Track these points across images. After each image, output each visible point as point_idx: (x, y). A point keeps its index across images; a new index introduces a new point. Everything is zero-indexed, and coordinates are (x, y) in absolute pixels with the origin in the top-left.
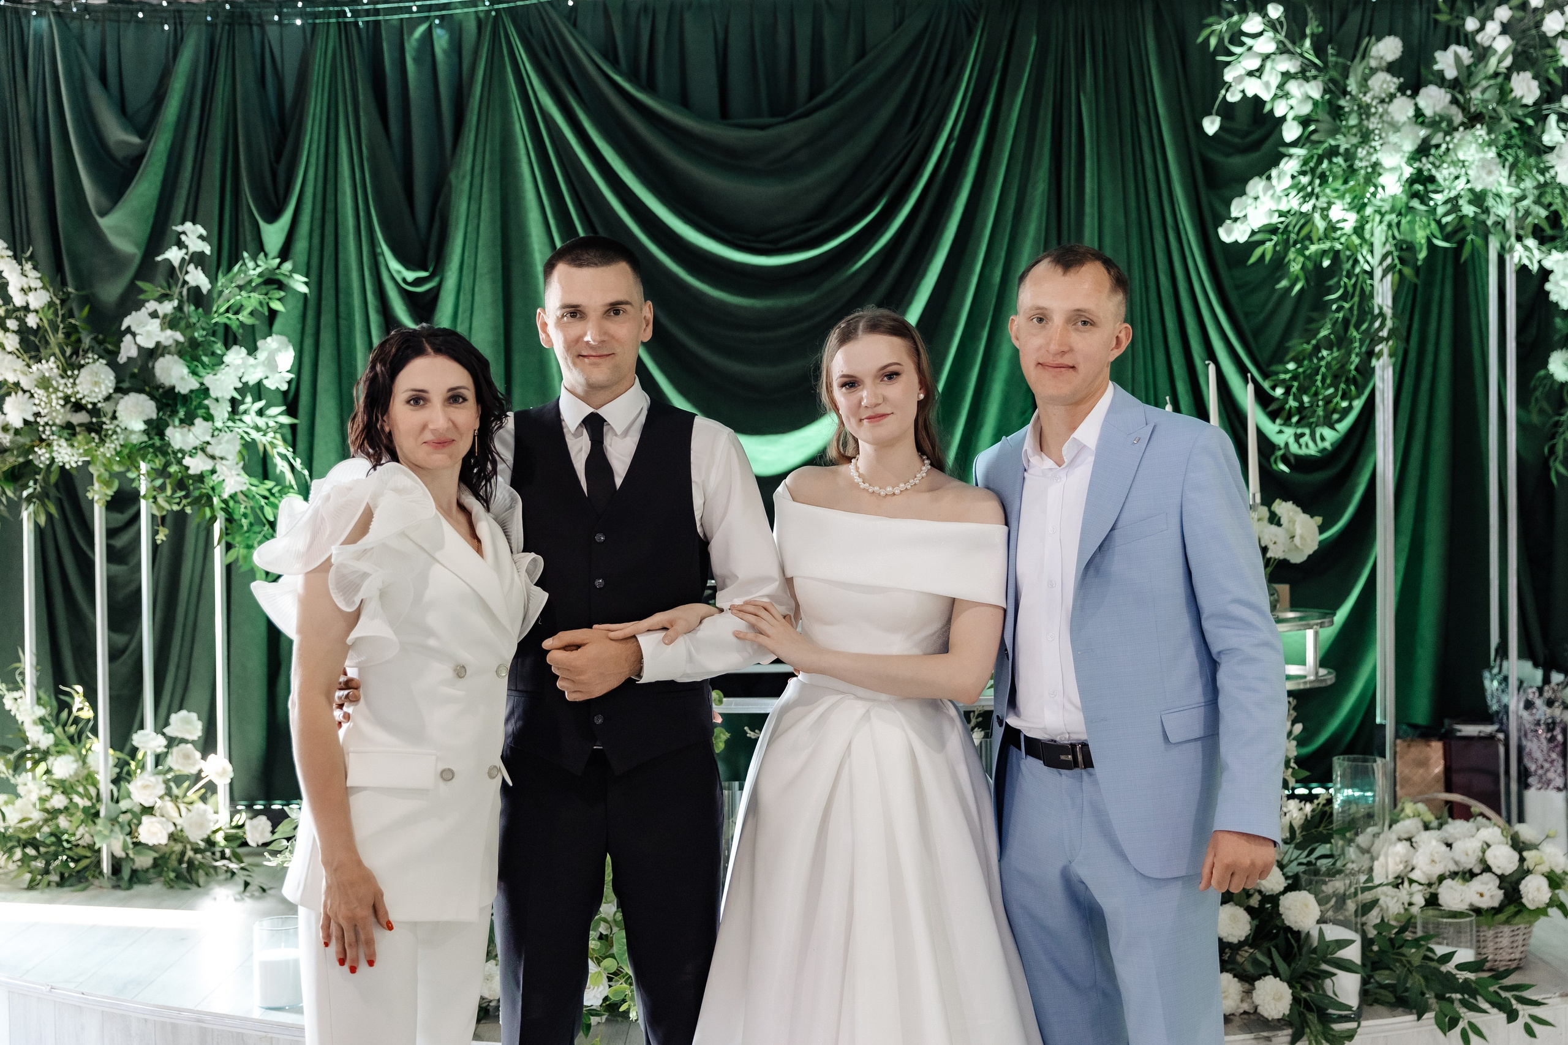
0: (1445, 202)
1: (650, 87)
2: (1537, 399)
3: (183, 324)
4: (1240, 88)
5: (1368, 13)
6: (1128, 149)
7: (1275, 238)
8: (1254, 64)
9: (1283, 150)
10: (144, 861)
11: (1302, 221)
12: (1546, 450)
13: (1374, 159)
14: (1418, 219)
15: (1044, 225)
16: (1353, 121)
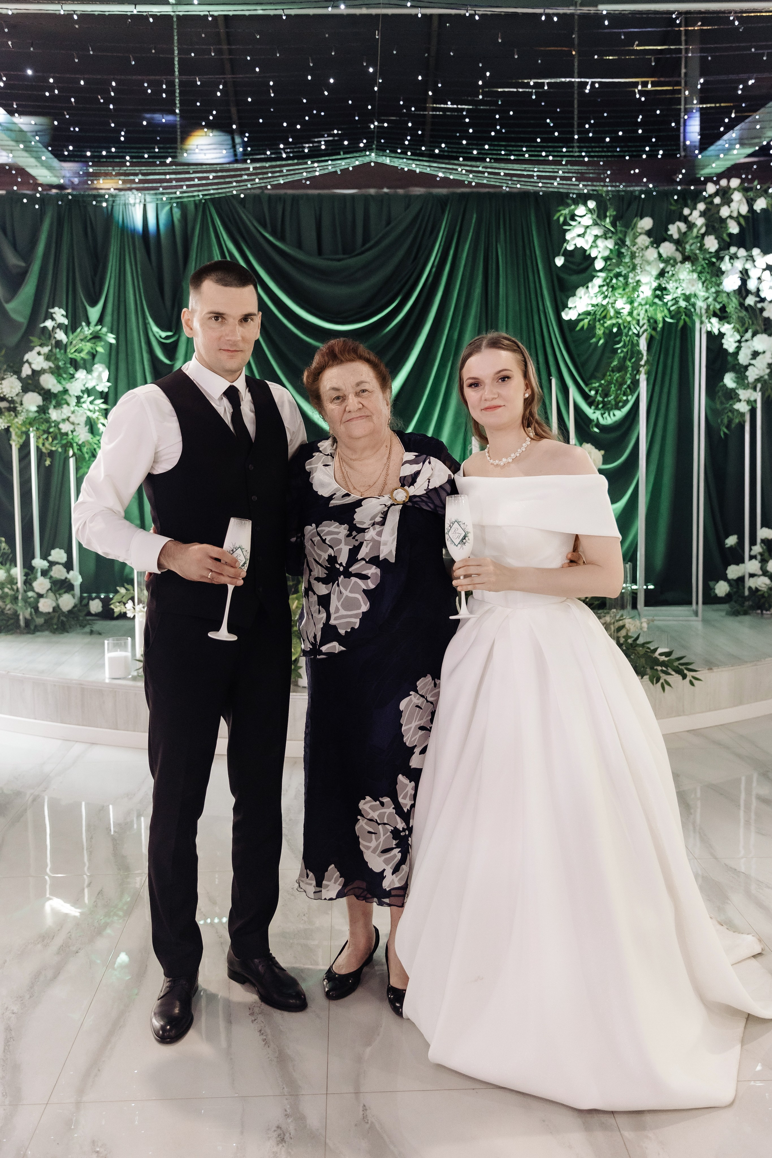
0: (672, 300)
1: (282, 239)
2: (719, 397)
3: (53, 358)
4: (574, 243)
5: (641, 203)
6: (521, 271)
7: (589, 317)
8: (581, 231)
9: (594, 274)
10: (40, 621)
11: (602, 309)
12: (719, 421)
13: (637, 278)
14: (658, 308)
15: (479, 310)
16: (627, 260)
